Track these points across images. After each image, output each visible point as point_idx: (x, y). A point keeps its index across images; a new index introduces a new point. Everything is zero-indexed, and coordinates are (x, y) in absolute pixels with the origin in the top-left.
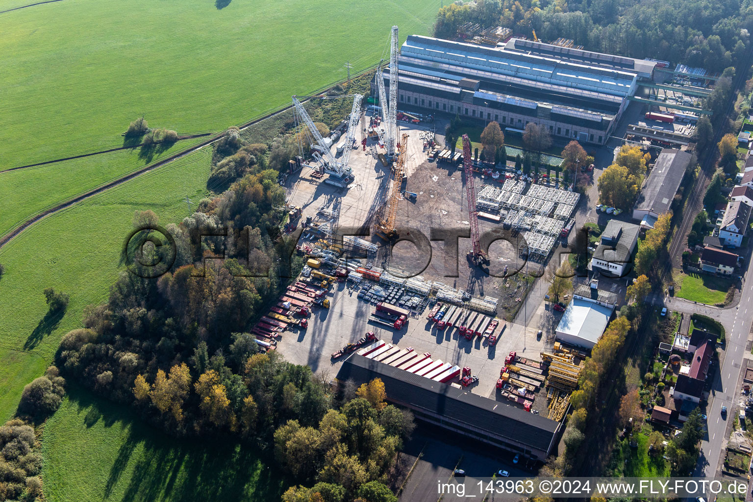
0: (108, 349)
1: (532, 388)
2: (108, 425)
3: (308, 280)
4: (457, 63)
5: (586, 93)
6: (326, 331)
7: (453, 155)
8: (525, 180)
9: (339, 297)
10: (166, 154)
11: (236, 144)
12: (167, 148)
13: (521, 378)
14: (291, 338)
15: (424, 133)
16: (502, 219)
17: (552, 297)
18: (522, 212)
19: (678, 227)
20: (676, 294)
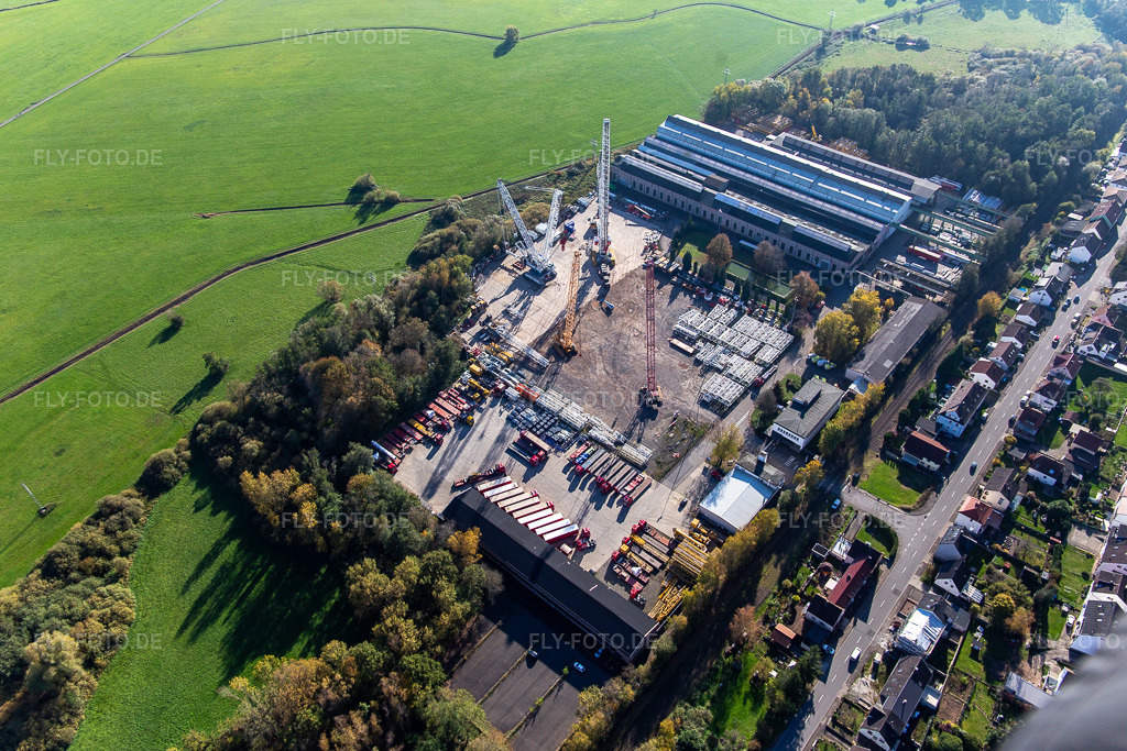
0: (238, 431)
1: (649, 569)
2: (214, 514)
3: (463, 388)
4: (713, 154)
5: (844, 213)
6: (460, 452)
7: (669, 265)
8: (738, 309)
9: (488, 414)
10: (382, 217)
11: (453, 217)
12: (384, 211)
13: (643, 554)
14: (421, 452)
15: (650, 232)
16: (696, 352)
17: (715, 459)
18: (720, 348)
19: (895, 397)
20: (860, 484)
